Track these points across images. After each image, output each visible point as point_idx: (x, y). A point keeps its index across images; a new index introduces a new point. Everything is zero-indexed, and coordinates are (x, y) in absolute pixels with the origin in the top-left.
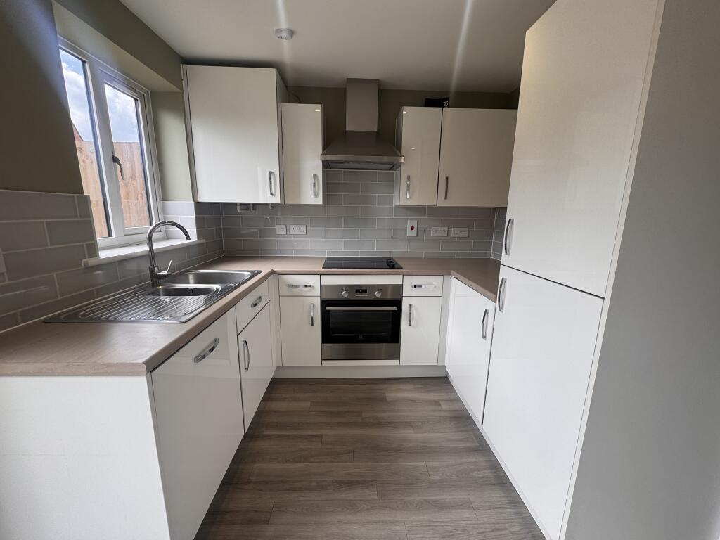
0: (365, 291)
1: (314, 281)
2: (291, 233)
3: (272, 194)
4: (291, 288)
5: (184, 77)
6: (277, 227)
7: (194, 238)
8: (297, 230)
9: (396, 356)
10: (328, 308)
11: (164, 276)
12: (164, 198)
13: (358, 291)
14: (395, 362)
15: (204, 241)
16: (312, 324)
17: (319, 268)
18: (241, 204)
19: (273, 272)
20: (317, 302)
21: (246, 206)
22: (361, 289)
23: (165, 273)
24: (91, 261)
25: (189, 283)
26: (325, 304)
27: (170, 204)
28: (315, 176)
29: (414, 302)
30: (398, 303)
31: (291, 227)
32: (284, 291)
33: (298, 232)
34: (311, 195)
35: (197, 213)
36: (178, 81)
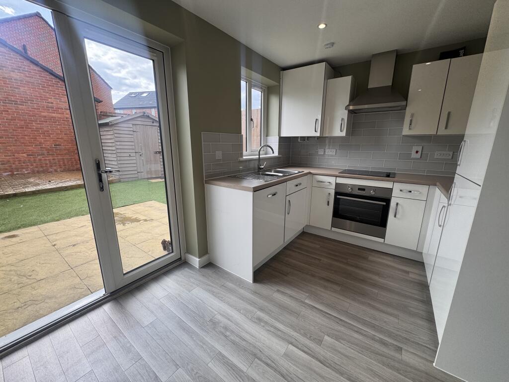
0: (364, 190)
1: (332, 180)
2: (326, 153)
3: (315, 131)
4: (319, 183)
5: (281, 77)
6: (319, 150)
7: (276, 154)
8: (330, 152)
9: (383, 236)
10: (338, 197)
11: (263, 168)
12: (267, 136)
13: (359, 189)
14: (381, 240)
15: (281, 156)
16: (328, 205)
17: (337, 173)
18: (301, 137)
19: (310, 173)
20: (333, 192)
21: (303, 138)
22: (362, 189)
23: (263, 167)
24: (241, 159)
25: (271, 172)
26: (337, 193)
27: (269, 138)
28: (343, 119)
29: (400, 201)
30: (388, 201)
31: (327, 150)
32: (315, 184)
33: (331, 153)
34: (339, 131)
35: (279, 142)
36: (279, 80)
